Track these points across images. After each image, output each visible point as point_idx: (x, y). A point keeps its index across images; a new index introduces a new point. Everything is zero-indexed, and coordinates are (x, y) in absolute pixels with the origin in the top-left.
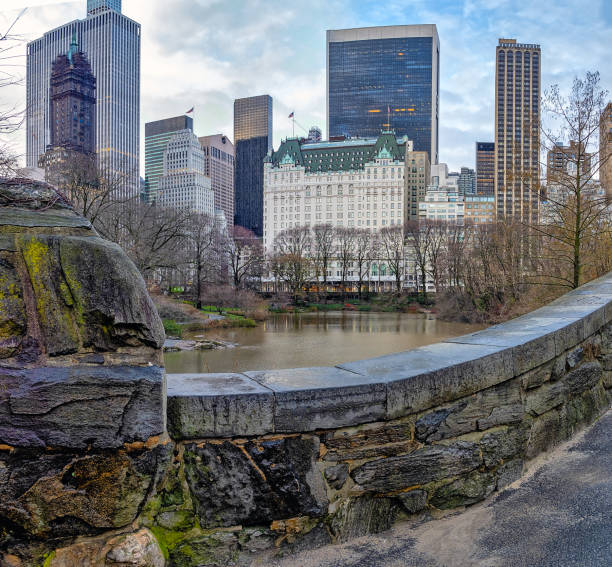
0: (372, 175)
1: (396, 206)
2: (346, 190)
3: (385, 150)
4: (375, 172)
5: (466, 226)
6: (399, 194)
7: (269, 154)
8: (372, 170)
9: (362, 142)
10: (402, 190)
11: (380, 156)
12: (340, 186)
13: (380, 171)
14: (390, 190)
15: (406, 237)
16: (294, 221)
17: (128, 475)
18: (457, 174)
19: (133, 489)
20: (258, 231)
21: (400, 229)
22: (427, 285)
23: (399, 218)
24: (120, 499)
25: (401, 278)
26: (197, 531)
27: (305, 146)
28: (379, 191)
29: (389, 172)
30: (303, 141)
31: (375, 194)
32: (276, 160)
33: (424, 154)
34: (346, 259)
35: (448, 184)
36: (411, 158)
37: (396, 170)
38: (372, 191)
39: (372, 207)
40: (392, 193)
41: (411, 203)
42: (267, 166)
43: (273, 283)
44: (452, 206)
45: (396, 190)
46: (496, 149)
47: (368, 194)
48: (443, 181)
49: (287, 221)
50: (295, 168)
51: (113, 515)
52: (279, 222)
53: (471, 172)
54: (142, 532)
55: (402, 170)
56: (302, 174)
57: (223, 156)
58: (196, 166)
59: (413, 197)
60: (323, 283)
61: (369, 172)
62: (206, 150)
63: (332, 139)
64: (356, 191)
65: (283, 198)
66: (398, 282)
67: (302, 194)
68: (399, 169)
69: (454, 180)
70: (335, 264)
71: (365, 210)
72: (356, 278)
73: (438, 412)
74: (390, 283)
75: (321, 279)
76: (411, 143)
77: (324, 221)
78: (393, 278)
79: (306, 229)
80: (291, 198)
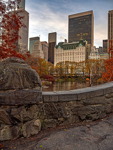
0: (78, 50)
1: (83, 57)
2: (72, 54)
3: (81, 44)
4: (79, 49)
5: (100, 61)
6: (84, 54)
7: (56, 46)
8: (78, 49)
9: (76, 43)
10: (85, 53)
11: (80, 46)
12: (71, 53)
13: (80, 49)
14: (82, 53)
15: (86, 64)
16: (61, 61)
17: (36, 108)
18: (98, 48)
19: (37, 111)
20: (53, 63)
21: (84, 62)
22: (90, 74)
23: (84, 59)
24: (35, 113)
25: (84, 73)
26: (46, 120)
27: (63, 44)
28: (80, 53)
29: (82, 49)
30: (63, 43)
31: (79, 54)
32: (57, 47)
33: (90, 44)
34: (72, 69)
35: (96, 51)
36: (87, 46)
37: (83, 49)
38: (78, 54)
39: (78, 57)
40: (82, 54)
41: (87, 56)
42: (55, 48)
43: (56, 74)
44: (97, 56)
45: (83, 53)
46: (108, 41)
47: (77, 54)
48: (94, 51)
49: (59, 61)
50: (61, 49)
51: (34, 116)
52: (57, 61)
53: (101, 47)
54: (38, 120)
55: (85, 48)
56: (62, 50)
57: (46, 46)
58: (40, 48)
59: (87, 54)
60: (67, 74)
61: (77, 49)
62: (42, 45)
63: (69, 42)
64: (74, 54)
65: (58, 56)
66: (84, 74)
67: (62, 55)
68: (84, 48)
69: (97, 50)
70: (69, 70)
71: (76, 58)
72: (74, 73)
73: (87, 100)
74: (82, 74)
75: (66, 73)
76: (87, 42)
77: (67, 60)
78: (83, 73)
79: (63, 62)
80: (60, 55)
